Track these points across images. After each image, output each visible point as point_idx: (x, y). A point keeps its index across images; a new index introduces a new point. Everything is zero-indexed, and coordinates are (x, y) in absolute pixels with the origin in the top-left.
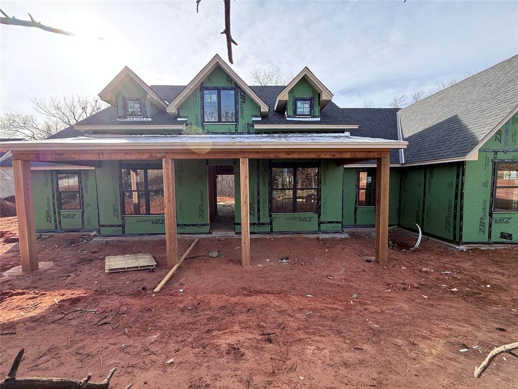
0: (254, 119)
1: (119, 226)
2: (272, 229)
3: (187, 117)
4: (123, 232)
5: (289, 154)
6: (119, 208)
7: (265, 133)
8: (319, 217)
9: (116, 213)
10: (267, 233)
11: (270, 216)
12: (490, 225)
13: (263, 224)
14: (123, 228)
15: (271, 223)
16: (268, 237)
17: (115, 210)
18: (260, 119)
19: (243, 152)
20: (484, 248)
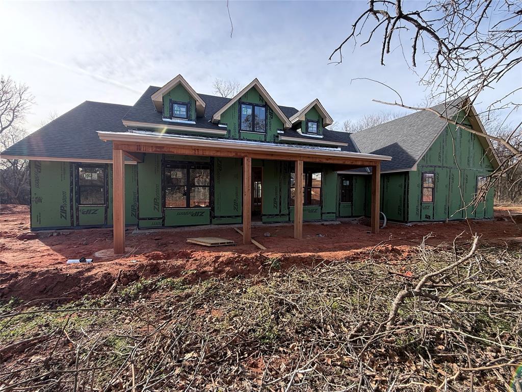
0: (279, 132)
1: (159, 219)
2: (289, 219)
3: (227, 125)
4: (163, 225)
5: (327, 160)
6: (160, 201)
7: (286, 144)
8: (321, 209)
9: (157, 207)
10: (286, 222)
11: (289, 208)
12: (421, 210)
13: (283, 215)
14: (163, 221)
15: (289, 214)
16: (287, 224)
17: (156, 203)
18: (283, 132)
19: (300, 156)
20: (419, 224)
